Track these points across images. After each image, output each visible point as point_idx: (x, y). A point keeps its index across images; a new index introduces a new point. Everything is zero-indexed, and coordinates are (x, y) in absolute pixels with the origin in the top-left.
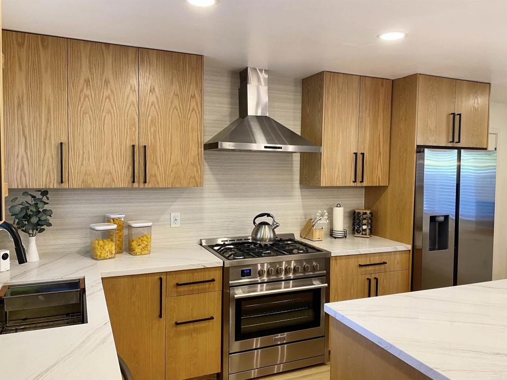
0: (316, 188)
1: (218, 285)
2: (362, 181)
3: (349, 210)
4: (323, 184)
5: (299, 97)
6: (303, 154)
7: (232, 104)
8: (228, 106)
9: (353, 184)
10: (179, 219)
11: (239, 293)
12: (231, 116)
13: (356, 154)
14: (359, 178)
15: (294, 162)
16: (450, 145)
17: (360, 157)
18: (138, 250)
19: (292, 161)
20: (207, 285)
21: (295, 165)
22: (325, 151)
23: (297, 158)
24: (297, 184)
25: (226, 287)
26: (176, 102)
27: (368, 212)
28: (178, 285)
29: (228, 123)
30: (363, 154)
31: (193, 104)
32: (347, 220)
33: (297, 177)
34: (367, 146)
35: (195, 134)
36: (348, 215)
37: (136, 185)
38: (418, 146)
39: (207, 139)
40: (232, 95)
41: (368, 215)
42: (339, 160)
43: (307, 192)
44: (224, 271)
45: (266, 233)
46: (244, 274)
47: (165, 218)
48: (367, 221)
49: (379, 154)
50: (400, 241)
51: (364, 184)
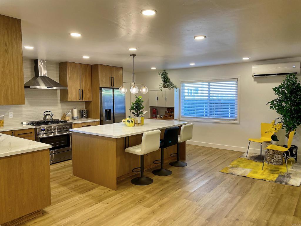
0: (66, 102)
1: (33, 134)
2: (83, 99)
3: (79, 110)
4: (69, 100)
5: (58, 69)
6: (60, 90)
8: (30, 72)
9: (79, 100)
10: (12, 115)
11: (41, 136)
13: (80, 90)
14: (81, 98)
15: (57, 93)
16: (111, 87)
17: (81, 91)
19: (57, 92)
20: (29, 134)
21: (58, 94)
22: (69, 89)
23: (58, 91)
24: (59, 101)
25: (36, 135)
27: (86, 110)
28: (19, 134)
29: (31, 79)
30: (82, 90)
32: (79, 114)
33: (59, 98)
34: (84, 87)
36: (79, 111)
38: (100, 88)
40: (32, 68)
41: (86, 111)
42: (74, 92)
43: (63, 104)
44: (35, 129)
45: (49, 117)
46: (43, 130)
47: (7, 114)
48: (86, 113)
49: (88, 90)
50: (96, 118)
51: (83, 100)
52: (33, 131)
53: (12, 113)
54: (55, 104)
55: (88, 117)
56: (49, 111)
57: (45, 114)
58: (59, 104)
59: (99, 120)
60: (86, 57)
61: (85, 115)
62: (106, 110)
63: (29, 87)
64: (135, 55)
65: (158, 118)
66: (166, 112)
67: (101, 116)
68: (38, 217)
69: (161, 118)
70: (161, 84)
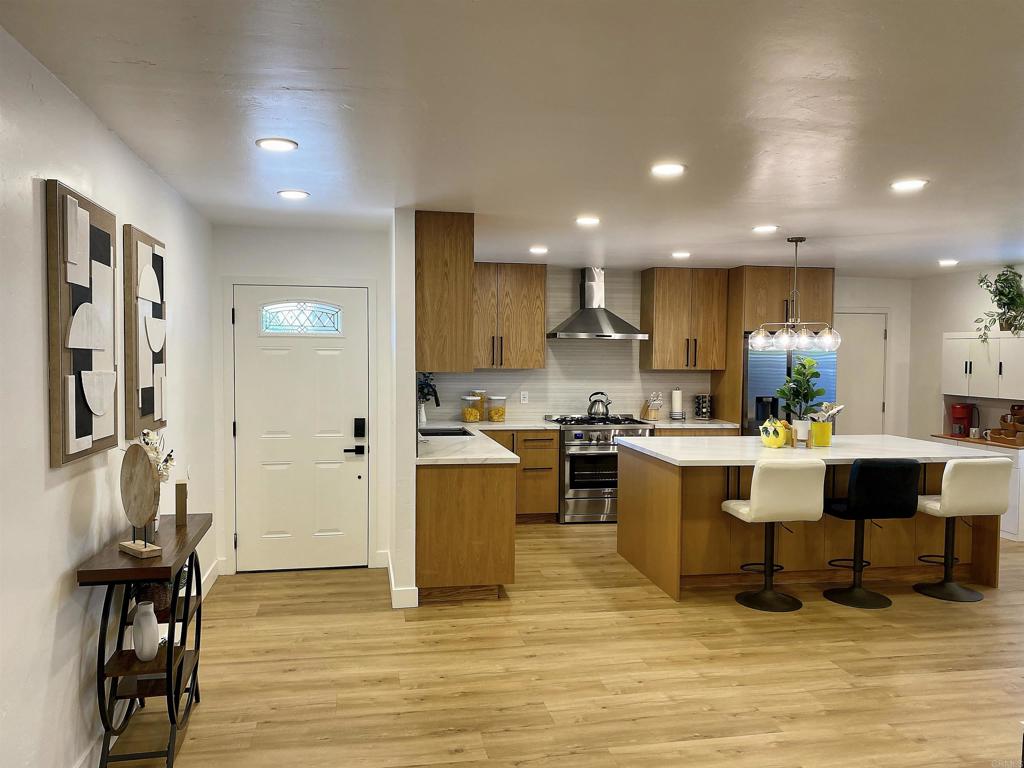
0: (651, 372)
1: (556, 444)
2: (695, 365)
4: (655, 367)
5: (639, 288)
7: (573, 297)
8: (570, 299)
9: (685, 368)
10: (527, 396)
11: (573, 450)
12: (572, 308)
13: (688, 340)
14: (691, 363)
15: (634, 348)
17: (692, 343)
18: (495, 418)
19: (631, 347)
20: (547, 444)
21: (633, 351)
22: (656, 338)
23: (636, 345)
24: (637, 368)
25: (562, 446)
26: (525, 302)
27: (707, 395)
28: (525, 440)
29: (570, 314)
30: (695, 340)
31: (538, 303)
33: (636, 361)
34: (700, 333)
35: (539, 327)
36: (687, 399)
37: (495, 367)
38: (746, 333)
39: (551, 329)
40: (573, 290)
41: (709, 398)
42: (671, 345)
43: (646, 376)
44: (561, 433)
45: (600, 408)
46: (577, 437)
47: (517, 395)
48: (707, 404)
49: (715, 339)
50: (732, 422)
51: (698, 368)
52: (556, 436)
53: (526, 394)
54: (626, 377)
55: (713, 415)
56: (602, 394)
57: (593, 398)
58: (637, 376)
59: (738, 426)
60: (681, 256)
61: (704, 410)
62: (759, 400)
63: (554, 335)
64: (801, 240)
65: (972, 436)
66: (1004, 419)
67: (744, 415)
68: (489, 600)
69: (982, 439)
70: (985, 317)
